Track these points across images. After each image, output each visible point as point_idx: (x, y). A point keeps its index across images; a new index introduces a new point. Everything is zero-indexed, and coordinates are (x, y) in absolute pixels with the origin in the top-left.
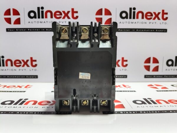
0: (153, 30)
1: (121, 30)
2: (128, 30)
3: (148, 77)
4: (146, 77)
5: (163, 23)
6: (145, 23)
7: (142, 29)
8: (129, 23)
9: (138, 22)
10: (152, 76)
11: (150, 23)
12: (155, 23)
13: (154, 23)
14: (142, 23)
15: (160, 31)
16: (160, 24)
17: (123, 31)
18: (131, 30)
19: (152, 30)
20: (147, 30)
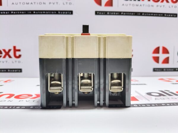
0: (162, 15)
1: (124, 14)
2: (132, 14)
3: (157, 70)
4: (155, 70)
5: (172, 6)
6: (152, 6)
7: (149, 13)
8: (133, 5)
9: (144, 5)
10: (162, 70)
11: (157, 6)
12: (164, 6)
13: (162, 7)
14: (149, 6)
15: (169, 15)
16: (169, 7)
17: (127, 15)
18: (136, 14)
19: (160, 15)
20: (155, 15)
